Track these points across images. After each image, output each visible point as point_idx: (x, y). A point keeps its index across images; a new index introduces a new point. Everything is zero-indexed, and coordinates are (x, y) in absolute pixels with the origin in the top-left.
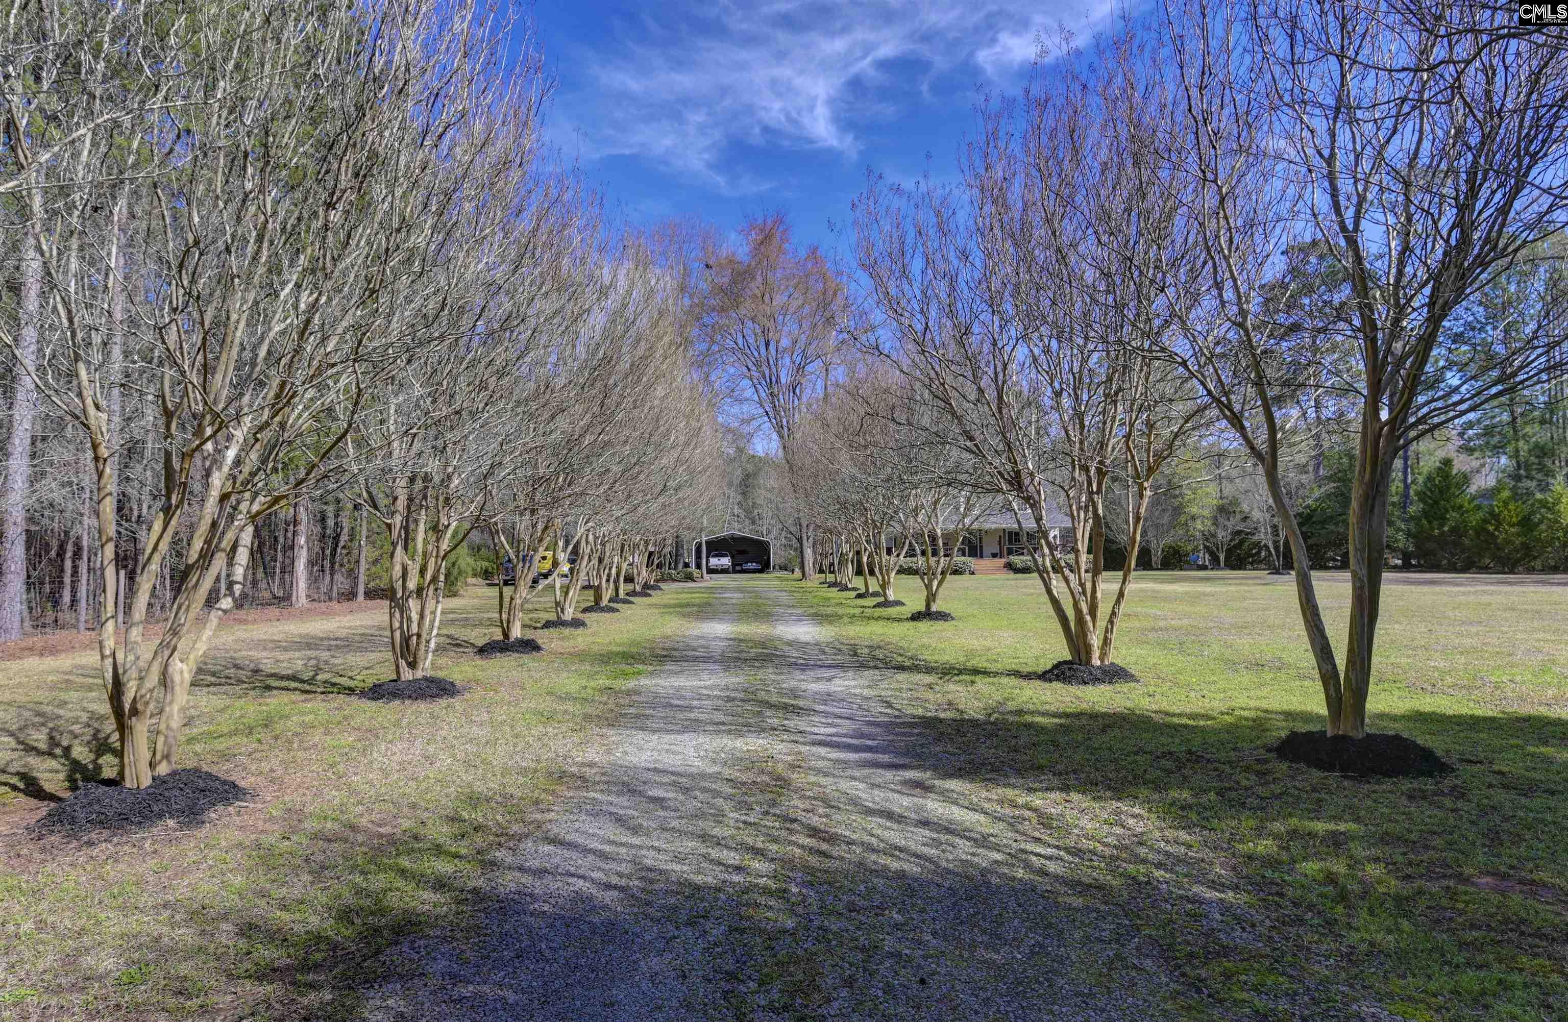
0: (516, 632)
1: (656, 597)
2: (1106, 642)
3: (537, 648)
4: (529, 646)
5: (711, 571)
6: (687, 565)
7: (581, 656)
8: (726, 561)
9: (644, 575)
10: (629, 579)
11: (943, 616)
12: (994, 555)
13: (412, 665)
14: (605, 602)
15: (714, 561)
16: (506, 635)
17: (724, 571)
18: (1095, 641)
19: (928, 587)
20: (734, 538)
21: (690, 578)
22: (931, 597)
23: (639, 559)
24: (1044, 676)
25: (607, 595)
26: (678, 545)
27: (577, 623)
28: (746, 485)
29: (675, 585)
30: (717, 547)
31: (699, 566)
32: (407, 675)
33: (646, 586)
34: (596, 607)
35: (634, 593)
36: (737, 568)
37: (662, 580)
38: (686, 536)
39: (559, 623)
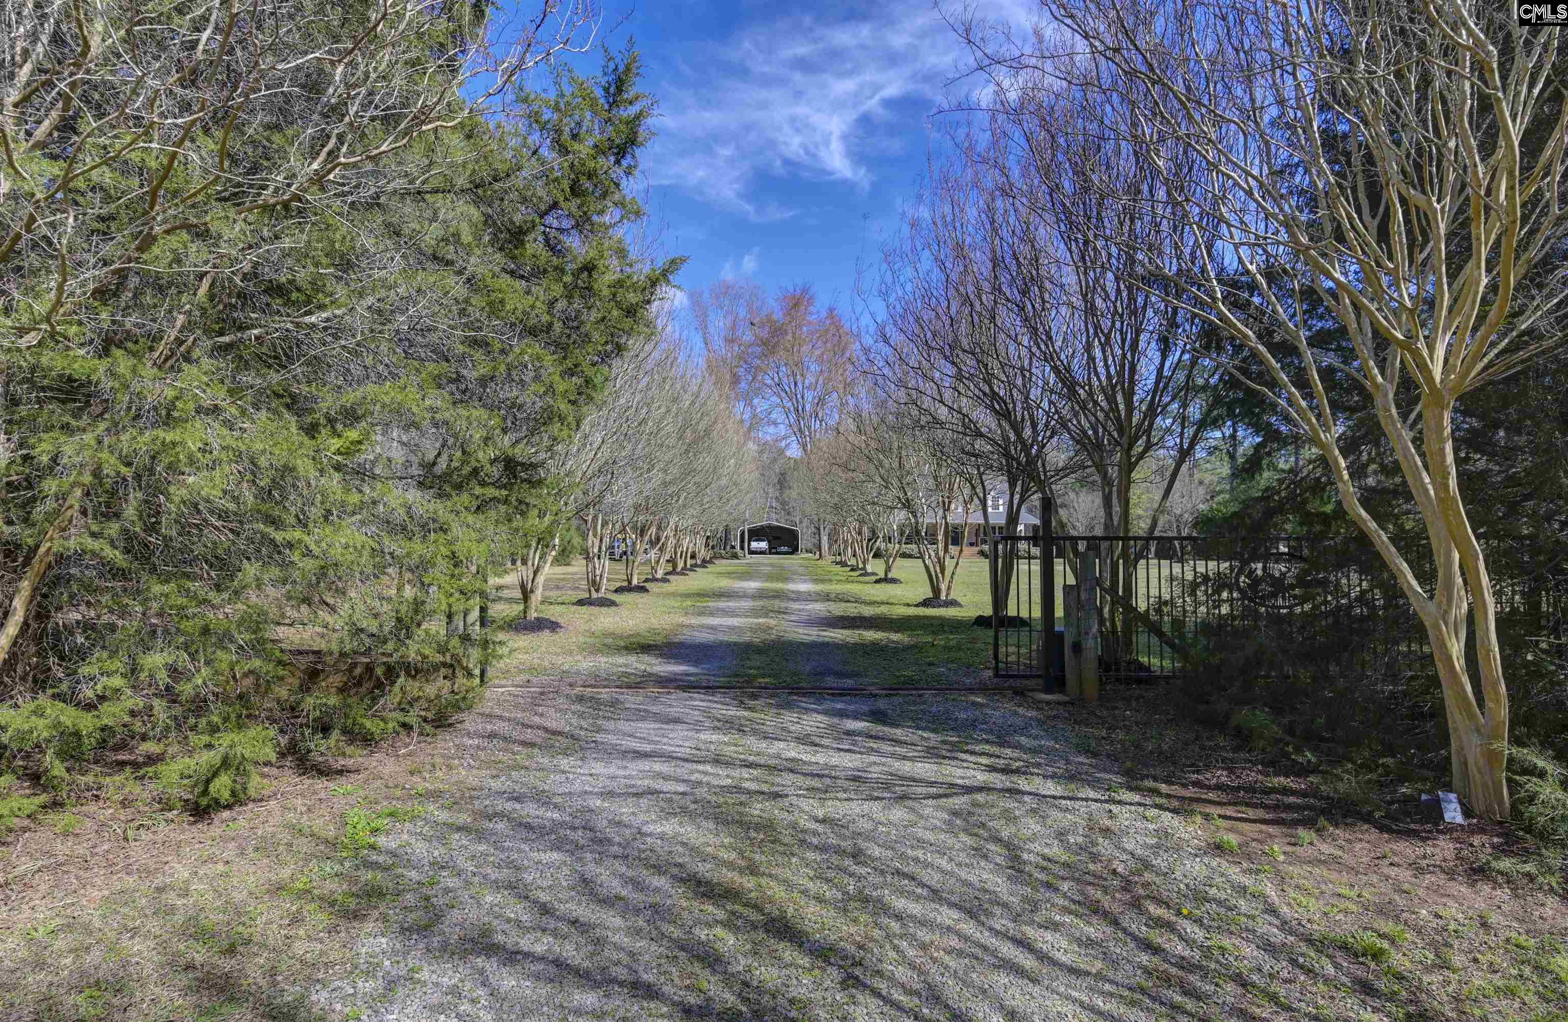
0: (635, 582)
1: (711, 568)
2: (949, 588)
3: (647, 591)
4: (642, 589)
5: (752, 552)
6: (733, 547)
7: (674, 595)
8: (763, 545)
9: (703, 553)
10: (693, 557)
11: (894, 581)
12: (972, 544)
13: (597, 591)
14: (679, 569)
15: (755, 545)
16: (630, 582)
17: (762, 553)
18: (943, 587)
19: (887, 562)
20: (770, 527)
21: (735, 556)
22: (888, 569)
23: (700, 542)
24: (917, 606)
25: (680, 565)
26: (727, 531)
27: (664, 580)
28: (782, 482)
29: (725, 562)
30: (756, 534)
31: (742, 548)
32: (595, 595)
33: (704, 561)
34: (673, 572)
35: (696, 565)
36: (772, 550)
37: (715, 557)
38: (732, 525)
39: (655, 580)
